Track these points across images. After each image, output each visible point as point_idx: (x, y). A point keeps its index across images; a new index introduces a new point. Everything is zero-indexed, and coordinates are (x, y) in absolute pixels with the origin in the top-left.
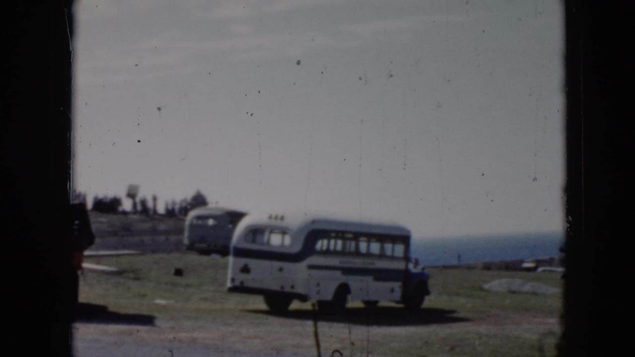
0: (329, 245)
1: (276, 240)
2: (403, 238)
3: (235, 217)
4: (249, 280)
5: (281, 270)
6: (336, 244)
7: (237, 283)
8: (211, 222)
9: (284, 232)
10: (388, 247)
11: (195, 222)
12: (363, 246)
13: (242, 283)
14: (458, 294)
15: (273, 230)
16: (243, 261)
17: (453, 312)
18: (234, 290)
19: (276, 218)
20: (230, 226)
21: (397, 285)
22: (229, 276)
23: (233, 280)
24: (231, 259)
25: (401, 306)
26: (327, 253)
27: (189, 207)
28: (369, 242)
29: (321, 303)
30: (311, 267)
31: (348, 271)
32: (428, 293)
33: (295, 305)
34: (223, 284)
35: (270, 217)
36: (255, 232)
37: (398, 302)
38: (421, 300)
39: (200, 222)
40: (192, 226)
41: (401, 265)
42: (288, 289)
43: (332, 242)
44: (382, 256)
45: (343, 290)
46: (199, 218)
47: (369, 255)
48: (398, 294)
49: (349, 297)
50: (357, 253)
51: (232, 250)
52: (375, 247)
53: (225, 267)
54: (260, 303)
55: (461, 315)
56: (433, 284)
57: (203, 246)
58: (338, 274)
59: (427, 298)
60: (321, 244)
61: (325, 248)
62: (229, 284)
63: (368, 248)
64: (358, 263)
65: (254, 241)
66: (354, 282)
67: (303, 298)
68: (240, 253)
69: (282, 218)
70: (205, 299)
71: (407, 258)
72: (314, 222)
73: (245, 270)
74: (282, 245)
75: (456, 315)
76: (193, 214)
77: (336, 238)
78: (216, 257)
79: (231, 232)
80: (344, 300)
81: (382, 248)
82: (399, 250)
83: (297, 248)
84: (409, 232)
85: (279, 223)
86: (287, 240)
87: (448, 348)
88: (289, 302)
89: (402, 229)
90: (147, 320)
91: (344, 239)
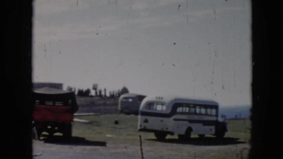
0: (183, 110)
1: (159, 108)
2: (215, 106)
3: (141, 98)
4: (148, 126)
5: (162, 121)
6: (186, 110)
7: (143, 127)
8: (130, 100)
9: (163, 104)
10: (209, 111)
11: (123, 100)
12: (198, 110)
13: (145, 127)
14: (240, 131)
15: (158, 103)
16: (145, 117)
17: (238, 139)
18: (141, 130)
19: (159, 98)
20: (139, 102)
21: (213, 128)
22: (139, 124)
23: (141, 126)
24: (139, 117)
25: (215, 136)
26: (182, 113)
27: (120, 93)
28: (200, 108)
29: (180, 136)
30: (175, 120)
31: (191, 121)
32: (226, 131)
33: (168, 137)
34: (136, 128)
35: (157, 98)
36: (150, 104)
37: (213, 135)
38: (224, 134)
39: (125, 100)
40: (122, 102)
41: (214, 119)
42: (165, 130)
43: (184, 108)
44: (206, 114)
45: (189, 130)
46: (125, 98)
47: (200, 114)
48: (213, 131)
49: (192, 133)
50: (195, 113)
51: (140, 113)
52: (203, 111)
53: (137, 120)
54: (152, 136)
55: (241, 140)
56: (228, 127)
57: (127, 111)
58: (187, 123)
59: (226, 133)
60: (179, 110)
61: (181, 111)
62: (139, 128)
63: (200, 111)
64: (196, 118)
65: (149, 109)
66: (194, 126)
67: (172, 134)
68: (144, 114)
69: (162, 98)
70: (128, 135)
71: (217, 115)
72: (176, 100)
73: (146, 121)
74: (162, 110)
75: (239, 141)
76: (122, 96)
77: (186, 106)
78: (132, 116)
79: (139, 104)
80: (190, 135)
81: (206, 111)
82: (214, 111)
83: (169, 111)
84: (218, 104)
85: (160, 100)
86: (164, 108)
87: (235, 155)
88: (166, 136)
89: (215, 102)
90: (103, 144)
91: (189, 107)
